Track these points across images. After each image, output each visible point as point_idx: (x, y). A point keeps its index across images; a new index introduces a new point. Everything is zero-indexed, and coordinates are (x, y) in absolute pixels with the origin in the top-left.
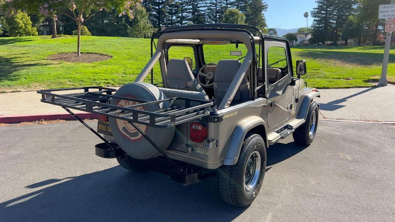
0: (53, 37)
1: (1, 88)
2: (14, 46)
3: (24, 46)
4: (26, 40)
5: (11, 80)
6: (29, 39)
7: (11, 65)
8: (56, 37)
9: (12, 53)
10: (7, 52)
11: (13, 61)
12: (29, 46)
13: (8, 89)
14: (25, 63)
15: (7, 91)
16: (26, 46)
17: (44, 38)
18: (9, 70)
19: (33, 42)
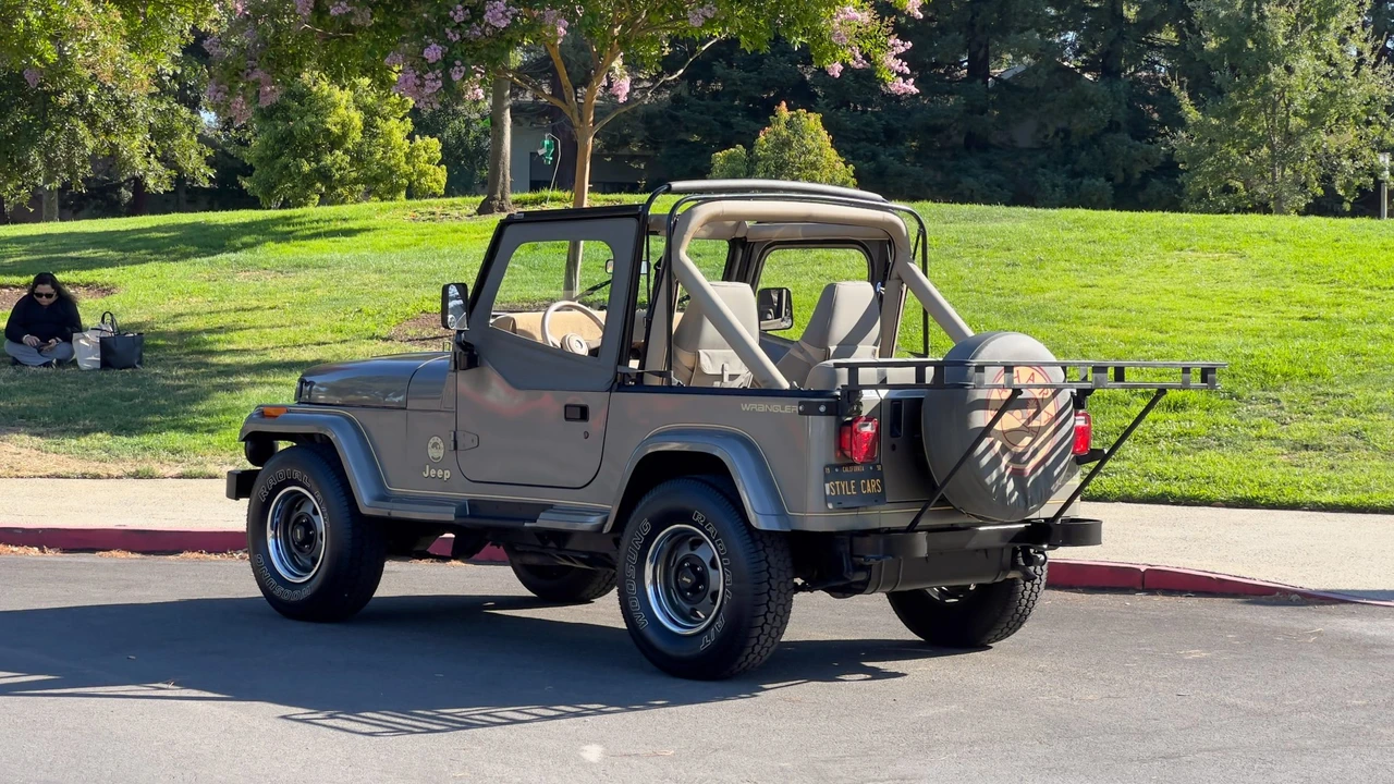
0: (484, 209)
1: (140, 458)
2: (244, 267)
4: (325, 227)
5: (191, 429)
6: (345, 226)
7: (207, 365)
8: (502, 210)
9: (227, 305)
10: (200, 299)
11: (221, 342)
12: (323, 266)
13: (166, 462)
14: (276, 357)
15: (161, 471)
16: (306, 267)
17: (434, 214)
18: (186, 387)
19: (359, 238)
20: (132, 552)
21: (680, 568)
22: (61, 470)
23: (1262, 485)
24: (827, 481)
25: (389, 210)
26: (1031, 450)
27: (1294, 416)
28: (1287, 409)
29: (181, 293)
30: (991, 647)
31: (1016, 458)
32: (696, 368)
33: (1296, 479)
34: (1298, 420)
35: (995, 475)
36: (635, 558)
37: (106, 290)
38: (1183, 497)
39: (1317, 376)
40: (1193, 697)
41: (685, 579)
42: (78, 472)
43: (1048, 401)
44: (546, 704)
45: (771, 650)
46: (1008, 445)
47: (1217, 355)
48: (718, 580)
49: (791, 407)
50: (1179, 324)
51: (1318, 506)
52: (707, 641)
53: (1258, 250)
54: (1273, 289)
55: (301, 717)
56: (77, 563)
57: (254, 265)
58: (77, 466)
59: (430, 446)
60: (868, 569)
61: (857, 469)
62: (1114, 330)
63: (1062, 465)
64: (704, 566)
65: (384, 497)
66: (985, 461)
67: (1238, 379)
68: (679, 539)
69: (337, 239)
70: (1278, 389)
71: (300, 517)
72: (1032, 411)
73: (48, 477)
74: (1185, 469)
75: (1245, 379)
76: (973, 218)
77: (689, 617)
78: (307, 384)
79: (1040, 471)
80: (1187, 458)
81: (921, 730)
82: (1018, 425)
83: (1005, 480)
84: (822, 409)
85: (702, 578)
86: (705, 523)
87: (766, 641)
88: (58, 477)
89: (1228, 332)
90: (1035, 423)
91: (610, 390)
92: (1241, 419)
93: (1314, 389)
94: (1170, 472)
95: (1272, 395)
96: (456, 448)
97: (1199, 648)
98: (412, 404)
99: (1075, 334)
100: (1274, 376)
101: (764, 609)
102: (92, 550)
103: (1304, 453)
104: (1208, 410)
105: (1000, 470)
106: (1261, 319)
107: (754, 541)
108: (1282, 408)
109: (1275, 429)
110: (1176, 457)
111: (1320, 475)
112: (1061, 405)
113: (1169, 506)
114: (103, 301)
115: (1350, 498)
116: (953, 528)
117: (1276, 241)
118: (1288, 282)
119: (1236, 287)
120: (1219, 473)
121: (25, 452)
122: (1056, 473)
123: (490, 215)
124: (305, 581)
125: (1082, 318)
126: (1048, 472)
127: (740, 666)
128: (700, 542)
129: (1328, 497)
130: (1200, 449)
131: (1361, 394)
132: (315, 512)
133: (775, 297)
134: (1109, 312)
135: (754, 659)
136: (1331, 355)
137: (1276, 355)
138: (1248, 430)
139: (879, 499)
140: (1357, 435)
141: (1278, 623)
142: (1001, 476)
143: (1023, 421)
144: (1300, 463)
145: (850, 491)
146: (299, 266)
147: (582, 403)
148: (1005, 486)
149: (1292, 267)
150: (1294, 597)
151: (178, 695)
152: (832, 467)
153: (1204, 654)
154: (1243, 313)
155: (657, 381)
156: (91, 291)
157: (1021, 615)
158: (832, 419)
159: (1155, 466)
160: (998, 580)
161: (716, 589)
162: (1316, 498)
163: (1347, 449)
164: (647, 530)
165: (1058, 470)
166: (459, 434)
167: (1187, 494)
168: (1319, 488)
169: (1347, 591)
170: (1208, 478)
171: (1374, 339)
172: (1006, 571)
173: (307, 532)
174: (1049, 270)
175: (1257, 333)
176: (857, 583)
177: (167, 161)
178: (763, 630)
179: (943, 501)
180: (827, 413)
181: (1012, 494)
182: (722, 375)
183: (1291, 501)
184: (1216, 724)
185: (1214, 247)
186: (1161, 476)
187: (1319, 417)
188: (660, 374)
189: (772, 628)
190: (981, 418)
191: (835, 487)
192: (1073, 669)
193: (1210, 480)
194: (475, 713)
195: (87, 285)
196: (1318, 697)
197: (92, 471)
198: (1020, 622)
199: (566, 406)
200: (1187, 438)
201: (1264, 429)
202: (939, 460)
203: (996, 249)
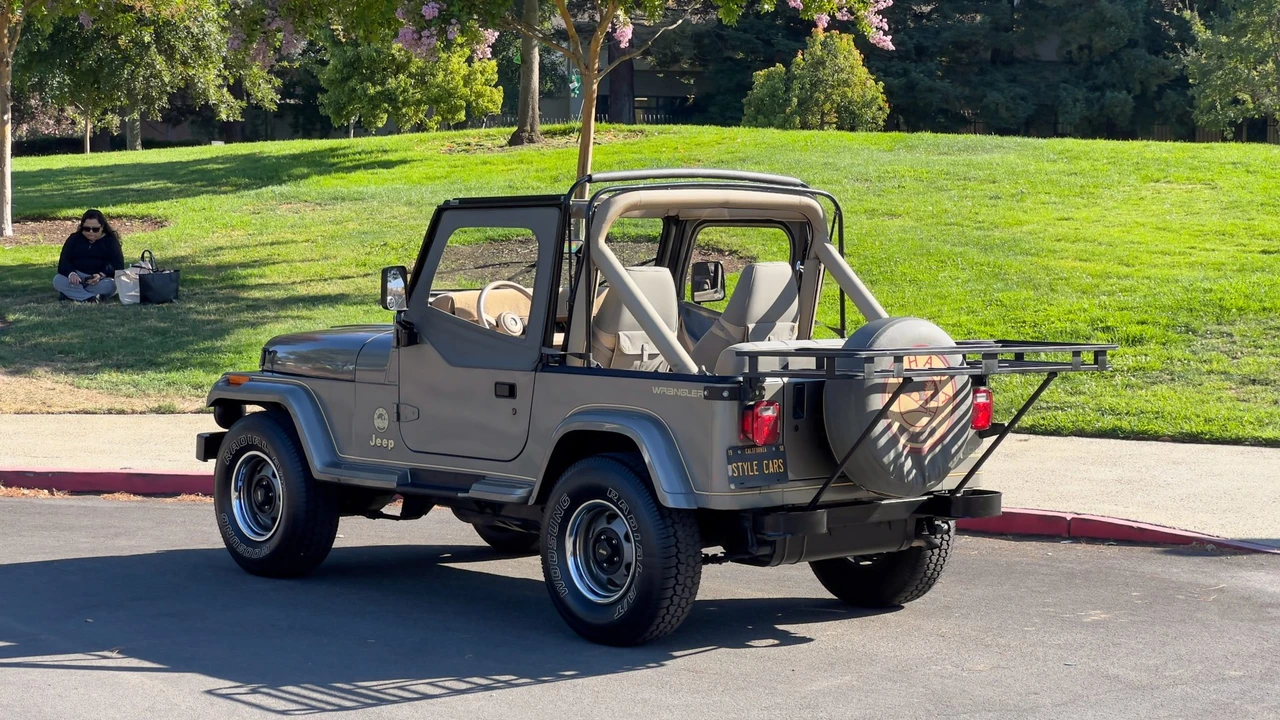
0: (515, 140)
1: (164, 393)
2: (286, 199)
3: (336, 199)
4: (366, 159)
6: (385, 157)
7: (237, 299)
8: (531, 141)
9: (265, 239)
10: (242, 232)
11: (254, 277)
12: (358, 198)
13: (187, 397)
14: (302, 291)
15: (182, 406)
16: (343, 199)
17: (469, 144)
18: (216, 322)
19: (397, 170)
20: (135, 494)
21: (597, 540)
22: (90, 406)
23: (1208, 421)
24: (730, 463)
25: (428, 141)
26: (929, 430)
27: (1245, 350)
28: (1239, 343)
29: (225, 226)
30: (903, 607)
31: (914, 438)
32: (616, 349)
33: (1240, 414)
34: (1250, 354)
35: (892, 454)
36: (556, 530)
37: (158, 223)
38: (1133, 431)
39: (1270, 310)
40: (1079, 667)
41: (601, 551)
42: (105, 407)
43: (945, 383)
44: (460, 676)
45: (682, 619)
46: (906, 425)
47: (1179, 289)
48: (630, 551)
49: (697, 392)
50: (1145, 257)
51: (1259, 441)
52: (620, 611)
53: (1229, 182)
54: (1238, 222)
55: (224, 692)
56: (79, 507)
57: (297, 198)
58: (105, 402)
59: (376, 416)
60: (772, 544)
61: (760, 450)
62: (1083, 264)
63: (960, 443)
64: (618, 539)
65: (336, 464)
66: (883, 441)
67: (1195, 314)
68: (597, 513)
69: (375, 171)
70: (1232, 323)
71: (261, 480)
72: (929, 393)
73: (77, 413)
74: (1137, 404)
75: (1201, 313)
76: (967, 149)
77: (608, 586)
78: (270, 353)
79: (938, 449)
80: (1140, 392)
81: (808, 707)
82: (915, 406)
83: (903, 458)
84: (725, 394)
85: (617, 550)
86: (618, 500)
87: (676, 611)
88: (86, 413)
89: (1191, 265)
90: (933, 404)
91: (536, 370)
92: (1194, 353)
93: (1267, 322)
94: (1122, 405)
95: (1225, 329)
96: (398, 419)
97: (1101, 609)
98: (359, 376)
99: (1046, 268)
100: (1229, 310)
101: (672, 582)
102: (98, 492)
103: (1251, 387)
104: (1164, 344)
105: (897, 449)
106: (1224, 252)
107: (663, 517)
108: (1234, 343)
109: (1226, 363)
110: (1129, 392)
111: (1263, 410)
112: (959, 387)
113: (1118, 441)
114: (152, 234)
116: (856, 502)
117: (1248, 172)
118: (1254, 214)
119: (1204, 219)
120: (1169, 408)
121: (59, 387)
122: (953, 451)
123: (520, 147)
124: (265, 540)
125: (1055, 251)
126: (946, 450)
127: (651, 634)
128: (614, 516)
129: (1269, 433)
130: (1154, 383)
132: (274, 476)
133: (712, 268)
134: (1081, 246)
135: (666, 627)
137: (1233, 289)
138: (1199, 365)
139: (781, 478)
141: (1185, 577)
142: (898, 456)
143: (921, 402)
144: (1247, 397)
145: (752, 471)
146: (337, 199)
147: (511, 381)
148: (903, 465)
149: (1259, 199)
150: (1209, 547)
151: (119, 665)
152: (734, 449)
153: (1103, 616)
154: (1208, 246)
155: (578, 363)
156: (146, 224)
157: (929, 579)
158: (735, 404)
159: (1108, 401)
160: (902, 549)
161: (629, 561)
162: (1257, 434)
164: (567, 504)
165: (956, 447)
166: (402, 407)
167: (1136, 429)
168: (1261, 423)
169: (1262, 540)
170: (1157, 413)
172: (910, 540)
173: (266, 494)
174: (1029, 203)
175: (1219, 267)
176: (763, 556)
177: (237, 90)
178: (672, 601)
179: (844, 478)
180: (730, 398)
181: (909, 472)
182: (642, 355)
183: (1233, 436)
184: (1093, 699)
185: (1188, 179)
186: (1113, 411)
187: (1268, 352)
188: (580, 356)
189: (681, 599)
190: (877, 401)
191: (737, 468)
192: (974, 633)
193: (1159, 415)
194: (390, 686)
195: (142, 218)
196: (1200, 667)
197: (118, 406)
198: (928, 584)
199: (496, 384)
200: (1141, 372)
201: (1215, 363)
202: (840, 441)
203: (982, 182)
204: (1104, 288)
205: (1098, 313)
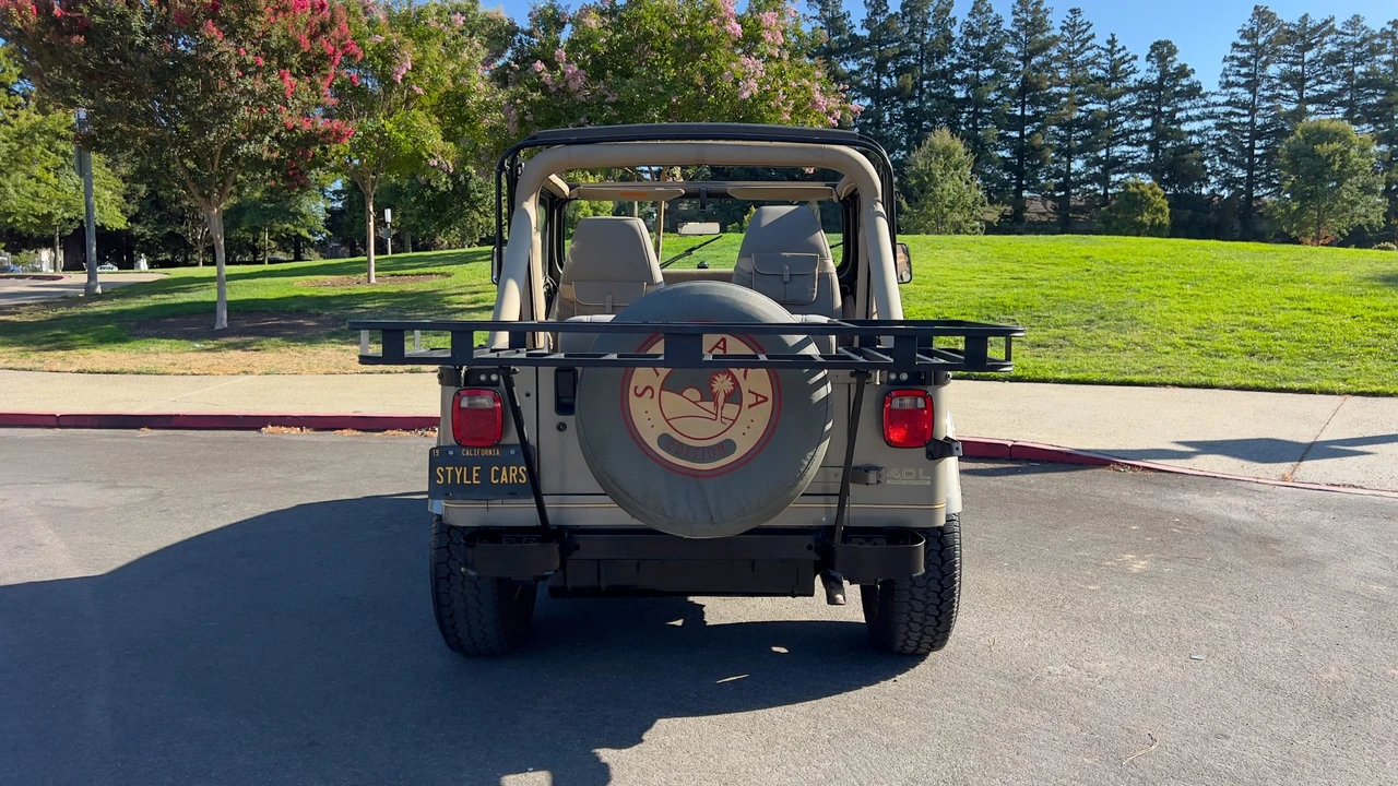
39: (1031, 307)
47: (976, 297)
50: (952, 283)
51: (1060, 381)
53: (976, 248)
70: (1012, 314)
89: (977, 286)
103: (1039, 349)
106: (991, 280)
111: (1053, 362)
115: (1075, 376)
118: (997, 262)
119: (973, 265)
129: (1063, 375)
131: (1058, 316)
136: (1034, 296)
137: (1007, 297)
140: (1064, 338)
154: (981, 277)
162: (1057, 376)
163: (1061, 346)
171: (1052, 288)
175: (992, 286)
204: (934, 297)
205: (937, 310)
